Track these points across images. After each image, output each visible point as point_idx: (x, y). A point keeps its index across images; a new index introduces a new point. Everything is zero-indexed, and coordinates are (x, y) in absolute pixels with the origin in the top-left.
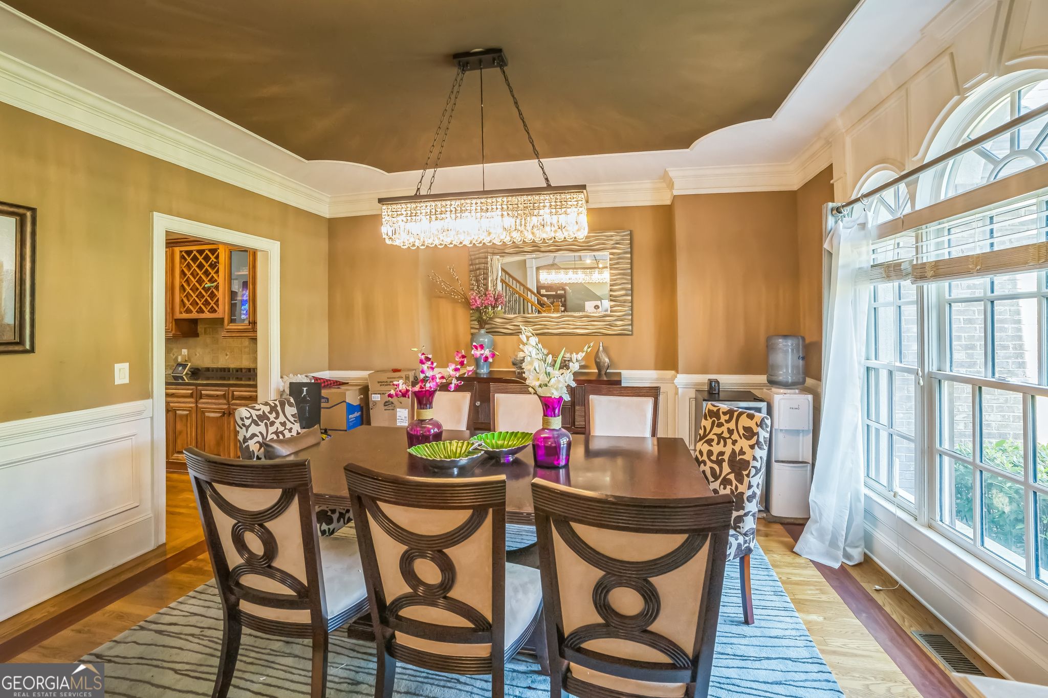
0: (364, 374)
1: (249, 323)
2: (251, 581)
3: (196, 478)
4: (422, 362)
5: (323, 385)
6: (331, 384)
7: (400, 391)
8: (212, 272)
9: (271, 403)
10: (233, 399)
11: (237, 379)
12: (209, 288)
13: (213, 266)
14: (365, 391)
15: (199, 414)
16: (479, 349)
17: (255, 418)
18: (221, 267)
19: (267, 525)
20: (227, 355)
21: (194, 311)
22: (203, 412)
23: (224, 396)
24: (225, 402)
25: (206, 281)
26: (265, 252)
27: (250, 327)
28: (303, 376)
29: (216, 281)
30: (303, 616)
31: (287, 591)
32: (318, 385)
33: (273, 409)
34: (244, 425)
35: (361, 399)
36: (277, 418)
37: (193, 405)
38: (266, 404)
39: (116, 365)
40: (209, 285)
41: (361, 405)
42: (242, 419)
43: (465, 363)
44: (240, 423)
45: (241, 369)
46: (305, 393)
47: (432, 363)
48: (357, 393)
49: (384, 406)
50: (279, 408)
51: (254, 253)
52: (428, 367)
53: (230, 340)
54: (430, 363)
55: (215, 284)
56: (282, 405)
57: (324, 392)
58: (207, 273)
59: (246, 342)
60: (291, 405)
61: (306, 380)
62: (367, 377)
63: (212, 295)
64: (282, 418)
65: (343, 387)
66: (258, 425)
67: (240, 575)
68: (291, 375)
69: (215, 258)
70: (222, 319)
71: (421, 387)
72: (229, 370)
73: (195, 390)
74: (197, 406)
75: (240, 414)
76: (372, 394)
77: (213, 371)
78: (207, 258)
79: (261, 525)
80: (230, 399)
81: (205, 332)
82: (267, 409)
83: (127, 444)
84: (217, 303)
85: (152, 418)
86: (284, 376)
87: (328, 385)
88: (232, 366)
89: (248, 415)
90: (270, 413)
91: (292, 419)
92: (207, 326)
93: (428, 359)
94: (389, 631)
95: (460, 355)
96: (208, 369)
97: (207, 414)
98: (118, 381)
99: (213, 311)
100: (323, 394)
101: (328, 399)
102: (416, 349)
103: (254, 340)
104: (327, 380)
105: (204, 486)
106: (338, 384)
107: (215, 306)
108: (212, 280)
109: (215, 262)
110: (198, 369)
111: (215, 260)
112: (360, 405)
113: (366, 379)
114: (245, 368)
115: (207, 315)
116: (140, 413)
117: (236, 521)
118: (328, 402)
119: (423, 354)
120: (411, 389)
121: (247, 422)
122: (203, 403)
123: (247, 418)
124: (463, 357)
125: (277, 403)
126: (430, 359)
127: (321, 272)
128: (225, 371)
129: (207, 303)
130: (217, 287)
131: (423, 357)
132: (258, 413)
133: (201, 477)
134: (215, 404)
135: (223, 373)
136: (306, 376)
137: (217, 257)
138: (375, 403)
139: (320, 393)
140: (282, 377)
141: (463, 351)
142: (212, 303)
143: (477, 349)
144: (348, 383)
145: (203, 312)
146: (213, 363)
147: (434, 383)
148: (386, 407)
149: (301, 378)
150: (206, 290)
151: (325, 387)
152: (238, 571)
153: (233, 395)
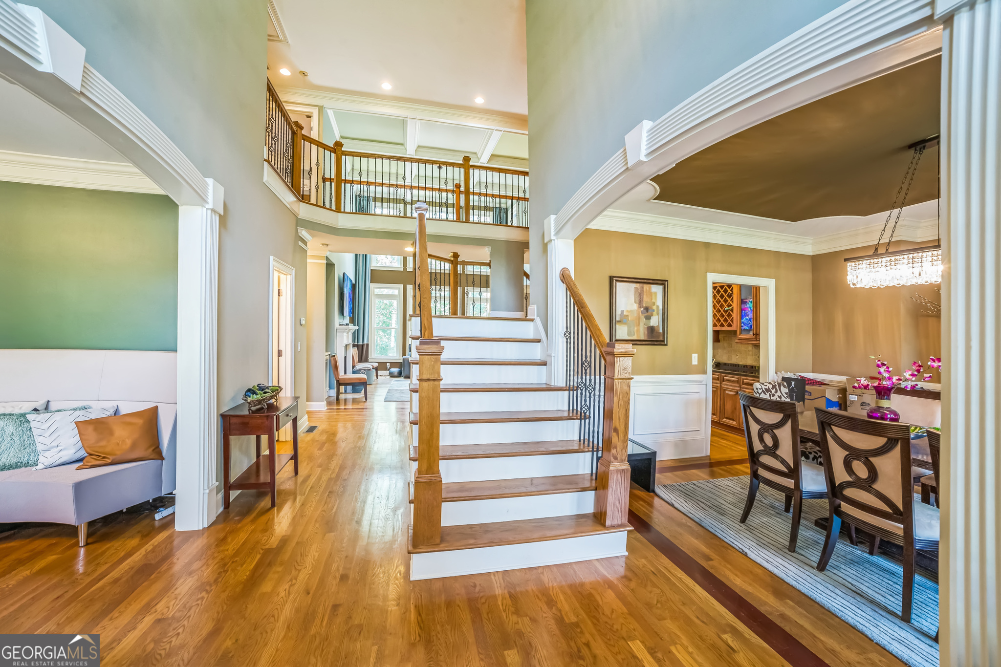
0: (843, 378)
1: (754, 334)
2: (766, 459)
3: (743, 405)
4: (878, 366)
5: (807, 382)
6: (813, 383)
7: (862, 385)
8: (729, 300)
9: (773, 383)
10: (743, 384)
11: (744, 372)
12: (727, 311)
13: (730, 296)
14: (843, 391)
15: (722, 391)
16: (936, 362)
17: (764, 389)
18: (735, 296)
19: (774, 431)
20: (737, 355)
21: (718, 325)
22: (725, 390)
23: (738, 382)
24: (738, 385)
25: (726, 306)
26: (766, 288)
27: (754, 337)
28: (792, 374)
29: (731, 305)
30: (789, 483)
31: (783, 468)
32: (803, 382)
33: (774, 387)
34: (758, 392)
35: (839, 397)
36: (776, 392)
37: (719, 385)
38: (770, 383)
39: (693, 354)
40: (727, 308)
41: (840, 402)
42: (757, 389)
43: (922, 370)
44: (756, 391)
45: (747, 366)
46: (793, 386)
47: (888, 368)
48: (836, 392)
49: (861, 405)
50: (777, 387)
51: (758, 288)
52: (884, 370)
53: (740, 345)
54: (885, 367)
55: (731, 307)
56: (779, 385)
57: (807, 388)
58: (726, 301)
59: (750, 348)
60: (784, 387)
61: (793, 377)
62: (846, 381)
63: (729, 315)
64: (779, 393)
65: (823, 387)
66: (765, 394)
67: (760, 455)
68: (783, 372)
69: (731, 291)
70: (735, 332)
71: (879, 384)
72: (739, 365)
73: (720, 376)
74: (721, 386)
75: (756, 386)
76: (849, 394)
77: (728, 365)
78: (726, 291)
79: (772, 430)
80: (741, 384)
81: (724, 339)
82: (771, 386)
83: (696, 396)
84: (732, 321)
85: (706, 385)
86: (778, 373)
87: (811, 383)
88: (741, 363)
89: (761, 388)
90: (772, 389)
91: (785, 396)
92: (725, 335)
93: (883, 365)
94: (838, 501)
95: (917, 365)
96: (725, 364)
97: (727, 392)
98: (693, 363)
99: (730, 325)
100: (806, 389)
101: (811, 393)
102: (873, 357)
103: (757, 346)
104: (811, 380)
105: (747, 408)
106: (820, 383)
107: (730, 322)
108: (729, 306)
109: (731, 294)
110: (719, 363)
111: (731, 292)
112: (838, 402)
113: (844, 383)
114: (749, 366)
115: (726, 328)
116: (701, 381)
117: (760, 427)
118: (811, 395)
119: (879, 361)
120: (870, 384)
121: (760, 391)
122: (725, 385)
123: (760, 389)
124: (920, 366)
125: (776, 384)
126: (886, 365)
127: (808, 298)
128: (736, 366)
129: (726, 320)
130: (732, 310)
131: (879, 363)
132: (766, 387)
133: (745, 403)
134: (732, 386)
135: (734, 367)
136: (794, 374)
137: (732, 290)
138: (852, 402)
139: (804, 388)
140: (776, 373)
141: (920, 362)
142: (729, 321)
143: (935, 362)
144: (829, 384)
145: (723, 326)
146: (728, 360)
147: (891, 382)
148: (863, 407)
149: (789, 375)
150: (726, 311)
151: (808, 384)
152: (760, 453)
153: (743, 381)
